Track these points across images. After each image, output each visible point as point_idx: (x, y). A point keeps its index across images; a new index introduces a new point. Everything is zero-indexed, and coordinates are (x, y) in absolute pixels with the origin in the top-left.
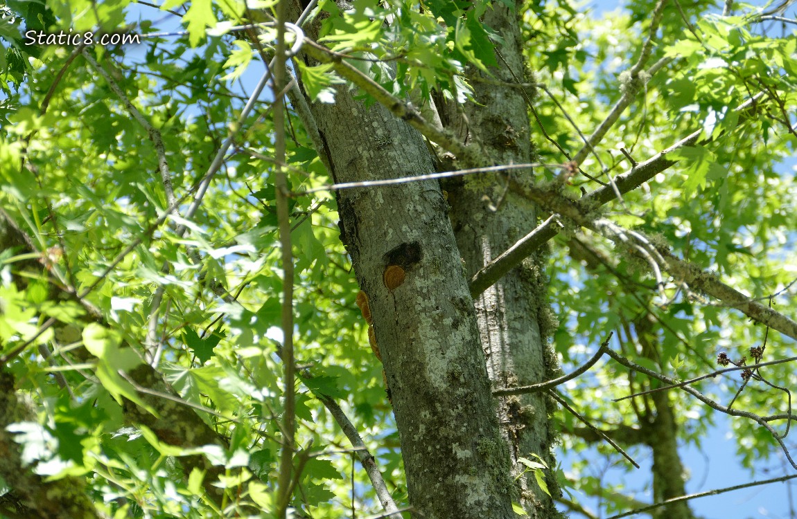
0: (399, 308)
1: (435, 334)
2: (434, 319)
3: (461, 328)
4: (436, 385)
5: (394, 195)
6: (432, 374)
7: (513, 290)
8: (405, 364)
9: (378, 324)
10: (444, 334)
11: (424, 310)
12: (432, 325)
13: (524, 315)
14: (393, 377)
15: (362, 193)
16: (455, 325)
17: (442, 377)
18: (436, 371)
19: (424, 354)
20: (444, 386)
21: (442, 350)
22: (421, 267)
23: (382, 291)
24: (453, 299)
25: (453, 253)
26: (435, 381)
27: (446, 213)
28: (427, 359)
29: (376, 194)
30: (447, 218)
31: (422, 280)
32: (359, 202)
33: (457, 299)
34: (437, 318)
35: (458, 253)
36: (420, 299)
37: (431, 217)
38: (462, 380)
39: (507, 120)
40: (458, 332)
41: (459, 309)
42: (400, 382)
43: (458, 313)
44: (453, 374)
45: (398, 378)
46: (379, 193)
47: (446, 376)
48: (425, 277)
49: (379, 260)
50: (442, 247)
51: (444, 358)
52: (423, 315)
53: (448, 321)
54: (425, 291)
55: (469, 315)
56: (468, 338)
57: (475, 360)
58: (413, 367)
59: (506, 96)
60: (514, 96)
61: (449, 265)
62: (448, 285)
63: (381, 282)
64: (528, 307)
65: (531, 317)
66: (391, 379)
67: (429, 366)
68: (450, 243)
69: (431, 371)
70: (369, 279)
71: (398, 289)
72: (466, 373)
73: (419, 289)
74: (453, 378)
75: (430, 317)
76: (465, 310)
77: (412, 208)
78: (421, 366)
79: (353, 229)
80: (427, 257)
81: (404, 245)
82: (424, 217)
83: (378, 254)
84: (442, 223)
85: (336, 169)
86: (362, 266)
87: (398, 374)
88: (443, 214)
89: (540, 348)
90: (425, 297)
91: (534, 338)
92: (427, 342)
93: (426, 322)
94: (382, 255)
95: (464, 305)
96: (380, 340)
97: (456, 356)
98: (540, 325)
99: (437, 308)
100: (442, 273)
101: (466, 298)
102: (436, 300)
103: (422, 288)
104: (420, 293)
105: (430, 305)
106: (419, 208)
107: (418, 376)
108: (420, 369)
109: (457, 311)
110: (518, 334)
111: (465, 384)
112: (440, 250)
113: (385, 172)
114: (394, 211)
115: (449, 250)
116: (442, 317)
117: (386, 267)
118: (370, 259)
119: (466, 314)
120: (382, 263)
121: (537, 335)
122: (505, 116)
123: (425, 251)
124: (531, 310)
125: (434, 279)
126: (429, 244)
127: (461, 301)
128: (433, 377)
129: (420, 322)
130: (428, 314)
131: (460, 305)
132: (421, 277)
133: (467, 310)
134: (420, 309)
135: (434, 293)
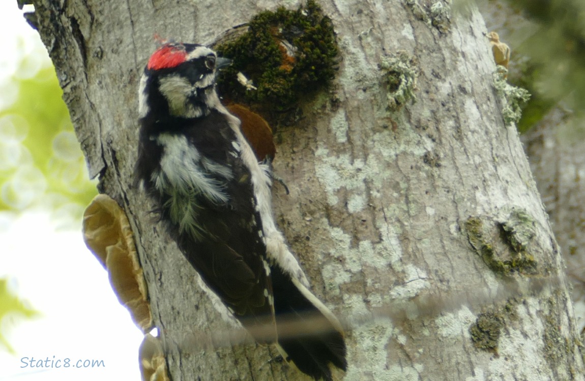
1: (409, 378)
2: (402, 320)
3: (505, 345)
10: (443, 376)
11: (359, 284)
12: (393, 343)
16: (486, 336)
22: (335, 104)
24: (471, 227)
25: (457, 37)
31: (345, 159)
33: (487, 227)
40: (497, 364)
41: (495, 268)
43: (493, 286)
48: (354, 148)
52: (355, 303)
53: (457, 323)
54: (356, 204)
61: (445, 88)
62: (447, 174)
73: (333, 201)
80: (356, 65)
81: (264, 21)
95: (515, 248)
100: (419, 127)
101: (519, 216)
102: (404, 238)
103: (345, 195)
104: (338, 214)
105: (381, 263)
109: (490, 278)
116: (431, 307)
123: (345, 39)
125: (388, 153)
126: (362, 11)
127: (505, 234)
130: (375, 299)
131: (501, 253)
132: (338, 150)
133: (527, 266)
134: (343, 278)
135: (393, 210)
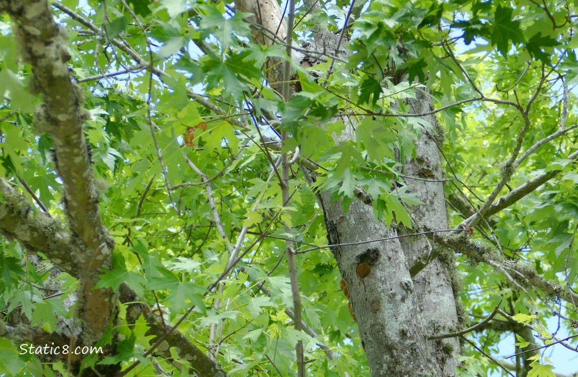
0: (367, 290)
1: (391, 305)
2: (390, 297)
3: (406, 302)
4: (393, 339)
5: (361, 219)
6: (389, 332)
7: (436, 267)
8: (373, 326)
9: (354, 300)
10: (396, 306)
11: (383, 291)
12: (388, 300)
13: (443, 283)
14: (365, 334)
15: (341, 217)
16: (403, 300)
17: (396, 333)
18: (392, 330)
19: (384, 319)
20: (398, 339)
21: (395, 316)
22: (380, 264)
23: (356, 279)
24: (401, 283)
25: (399, 254)
26: (392, 336)
27: (394, 228)
28: (386, 323)
29: (350, 217)
30: (394, 231)
31: (381, 272)
32: (340, 223)
33: (403, 283)
34: (391, 296)
35: (403, 253)
36: (380, 284)
37: (385, 231)
38: (408, 335)
39: (427, 158)
40: (404, 304)
41: (405, 289)
42: (369, 337)
43: (404, 292)
44: (403, 331)
45: (368, 334)
46: (352, 217)
47: (398, 333)
48: (382, 270)
49: (354, 260)
50: (392, 250)
51: (397, 321)
52: (382, 294)
53: (399, 297)
54: (383, 279)
55: (411, 292)
56: (411, 308)
57: (416, 322)
58: (378, 327)
59: (426, 143)
60: (431, 143)
61: (397, 261)
62: (397, 275)
63: (355, 274)
64: (445, 278)
65: (448, 284)
66: (364, 335)
67: (387, 327)
68: (397, 247)
69: (389, 330)
70: (347, 271)
71: (366, 278)
72: (411, 331)
73: (379, 278)
74: (403, 333)
75: (387, 295)
76: (408, 289)
77: (372, 227)
78: (383, 327)
79: (336, 240)
80: (383, 258)
81: (369, 250)
82: (381, 232)
83: (353, 256)
84: (391, 235)
85: (324, 202)
86: (343, 263)
87: (368, 332)
88: (392, 229)
89: (454, 304)
90: (383, 282)
91: (450, 298)
92: (386, 312)
93: (385, 298)
94: (355, 257)
95: (408, 286)
96: (356, 310)
97: (405, 319)
98: (453, 289)
99: (391, 290)
100: (393, 267)
101: (409, 282)
102: (390, 284)
103: (381, 277)
104: (380, 280)
105: (387, 288)
106: (377, 226)
107: (381, 333)
108: (382, 329)
109: (404, 291)
110: (440, 296)
111: (410, 337)
112: (391, 253)
113: (355, 204)
114: (362, 229)
115: (396, 252)
116: (394, 295)
117: (358, 264)
118: (348, 259)
119: (409, 292)
120: (355, 262)
121: (452, 295)
122: (426, 156)
123: (382, 253)
124: (448, 280)
125: (388, 271)
126: (384, 249)
127: (406, 284)
128: (391, 334)
129: (381, 299)
130: (386, 294)
131: (406, 287)
132: (380, 270)
133: (410, 290)
134: (380, 290)
135: (389, 280)
